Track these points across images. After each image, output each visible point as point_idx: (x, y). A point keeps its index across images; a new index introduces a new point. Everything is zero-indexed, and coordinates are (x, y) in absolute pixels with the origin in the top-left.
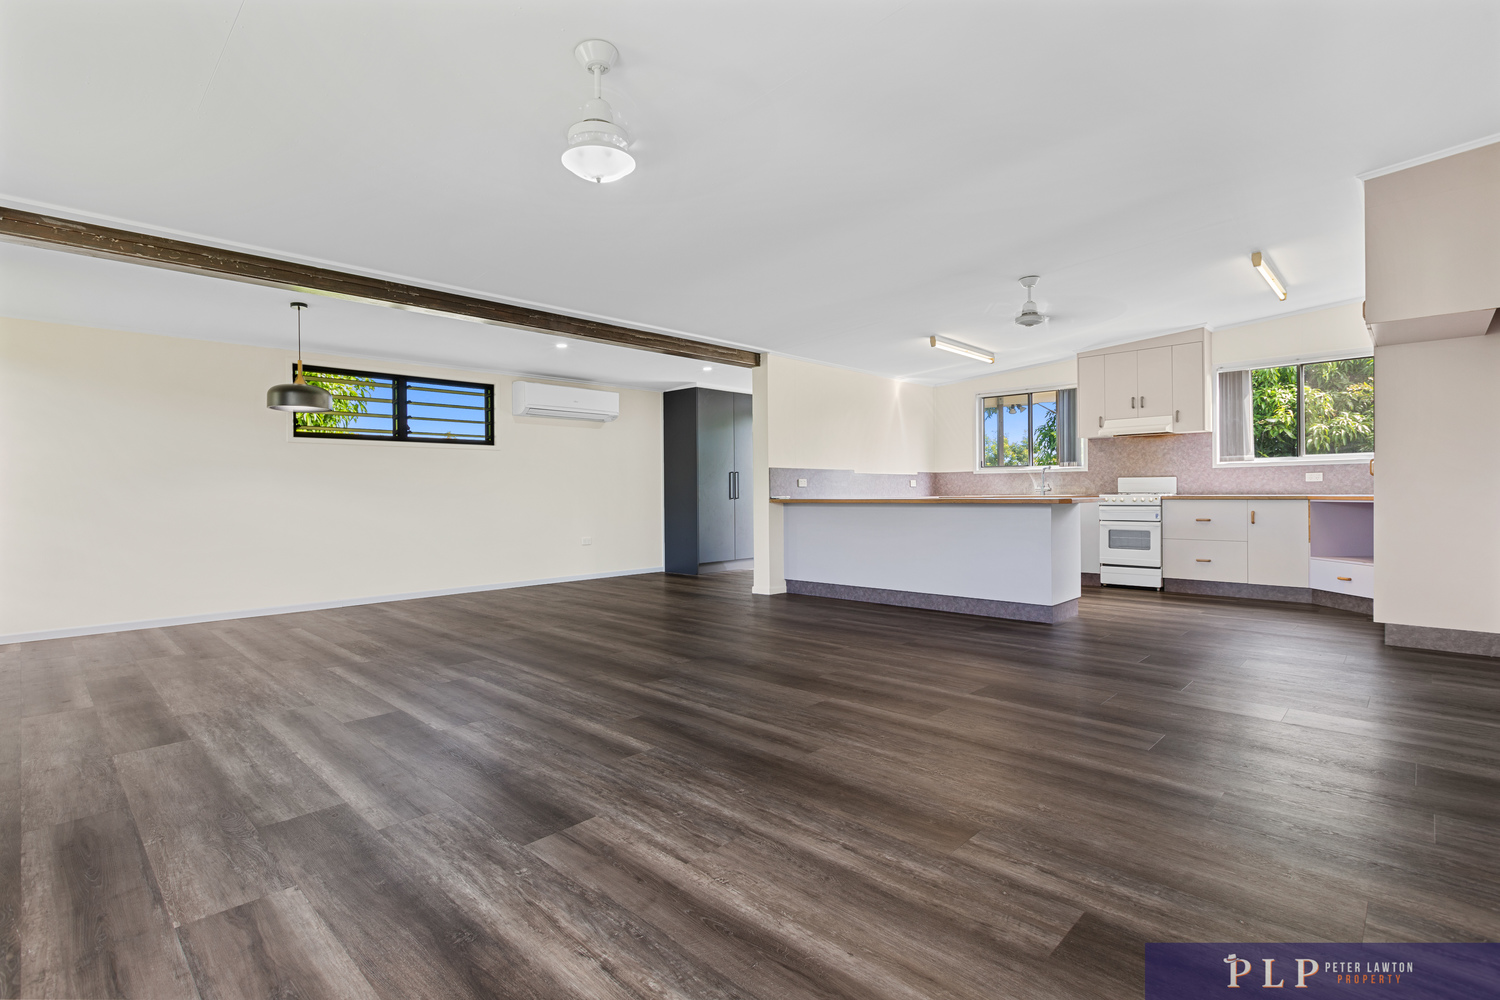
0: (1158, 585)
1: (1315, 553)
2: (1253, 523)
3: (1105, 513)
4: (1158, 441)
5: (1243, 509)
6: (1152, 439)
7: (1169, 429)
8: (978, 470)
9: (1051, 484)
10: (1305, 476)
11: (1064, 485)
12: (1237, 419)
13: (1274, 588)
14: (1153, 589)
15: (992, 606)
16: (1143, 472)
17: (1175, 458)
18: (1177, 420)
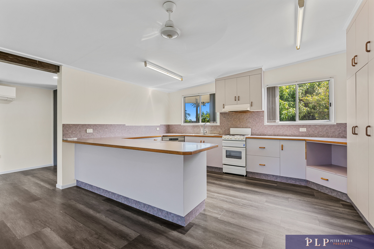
0: (245, 174)
1: (308, 164)
2: (282, 150)
3: (224, 143)
4: (244, 114)
5: (278, 144)
6: (242, 113)
7: (249, 109)
8: (183, 124)
9: (207, 130)
10: (299, 129)
11: (212, 131)
12: (274, 106)
13: (291, 178)
14: (243, 176)
16: (239, 126)
17: (250, 121)
18: (252, 106)
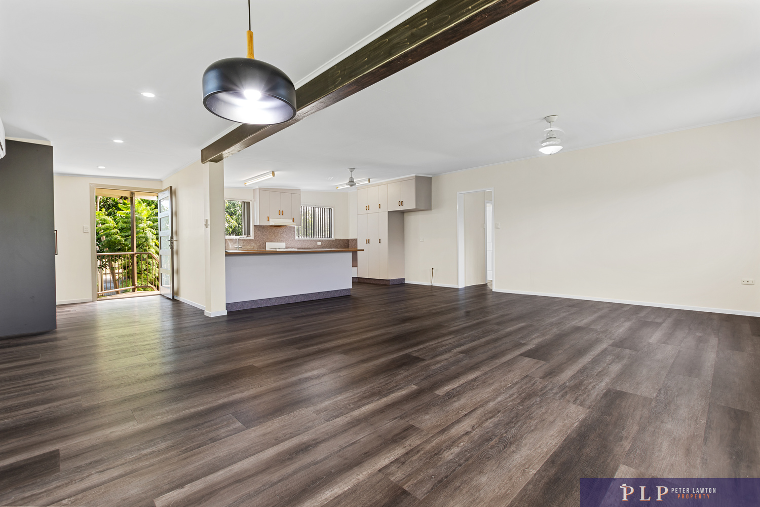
4: (279, 229)
10: (317, 243)
15: (332, 293)
16: (274, 240)
17: (284, 235)
18: (293, 222)
